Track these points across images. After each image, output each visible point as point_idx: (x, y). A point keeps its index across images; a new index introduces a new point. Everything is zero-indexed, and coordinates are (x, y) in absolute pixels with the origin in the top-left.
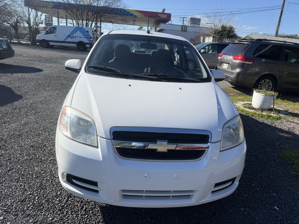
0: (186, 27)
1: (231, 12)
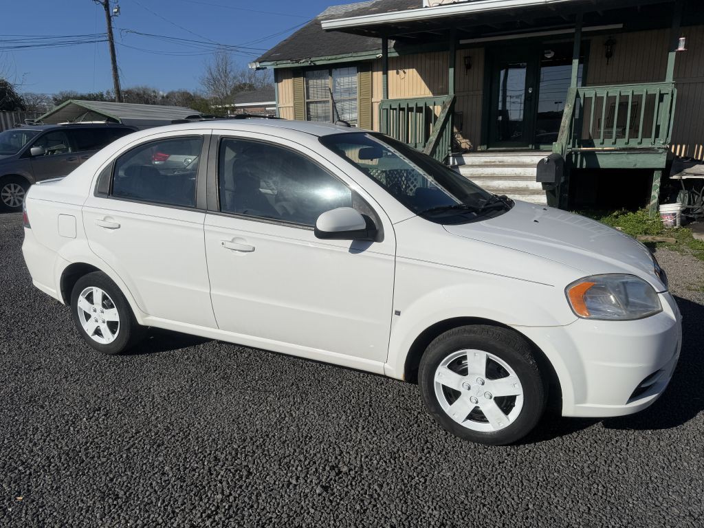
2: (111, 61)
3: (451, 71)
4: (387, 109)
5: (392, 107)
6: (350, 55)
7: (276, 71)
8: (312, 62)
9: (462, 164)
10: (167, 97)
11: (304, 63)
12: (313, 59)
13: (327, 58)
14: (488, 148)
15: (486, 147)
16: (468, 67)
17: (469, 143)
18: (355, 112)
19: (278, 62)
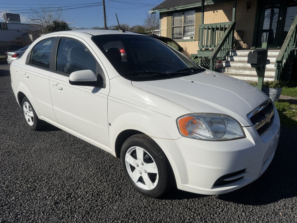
0: (5, 25)
1: (59, 7)
2: (103, 13)
3: (234, 9)
4: (202, 29)
5: (205, 28)
6: (192, 4)
7: (161, 13)
8: (175, 9)
9: (236, 55)
10: (132, 28)
11: (171, 9)
12: (175, 8)
13: (181, 6)
14: (256, 48)
15: (255, 47)
16: (248, 7)
17: (246, 46)
18: (193, 31)
19: (161, 10)
